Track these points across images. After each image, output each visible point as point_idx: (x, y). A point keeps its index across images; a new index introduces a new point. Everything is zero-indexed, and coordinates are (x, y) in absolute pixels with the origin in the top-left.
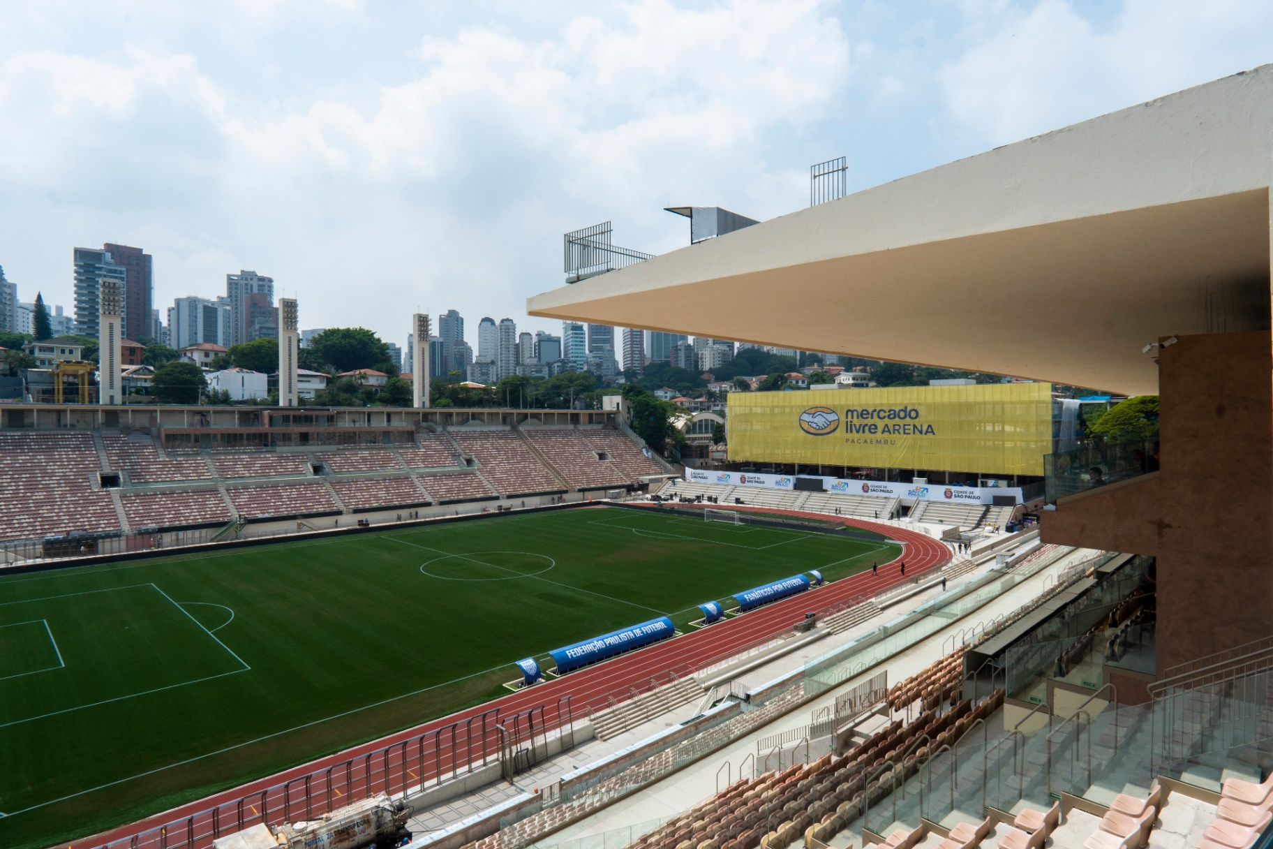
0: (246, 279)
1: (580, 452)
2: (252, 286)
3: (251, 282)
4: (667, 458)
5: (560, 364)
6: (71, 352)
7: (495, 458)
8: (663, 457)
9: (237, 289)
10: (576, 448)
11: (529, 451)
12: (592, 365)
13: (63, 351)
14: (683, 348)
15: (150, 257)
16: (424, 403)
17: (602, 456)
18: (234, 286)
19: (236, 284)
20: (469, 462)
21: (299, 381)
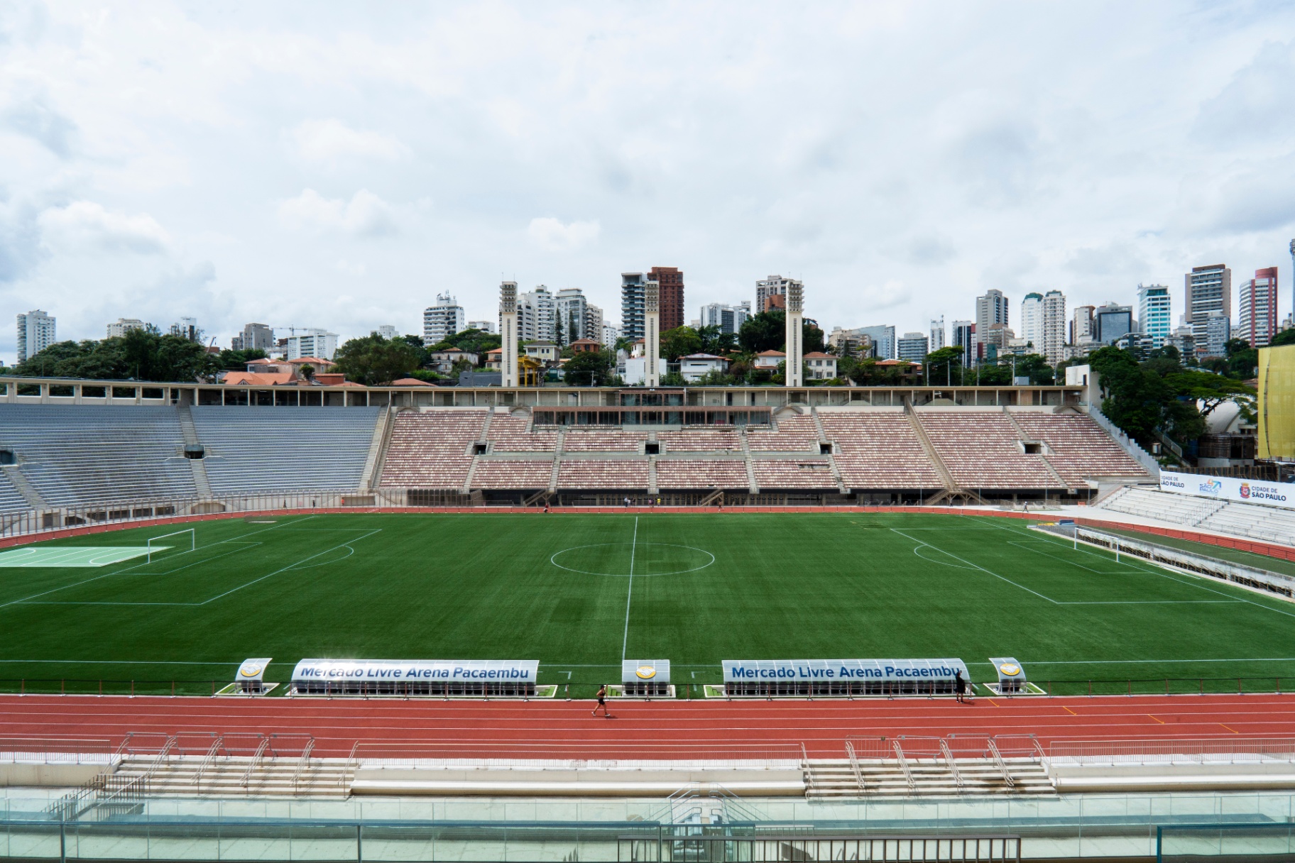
0: (772, 284)
1: (997, 442)
2: (776, 289)
3: (775, 286)
4: (1156, 455)
5: (1127, 341)
6: (548, 351)
7: (862, 444)
8: (1151, 453)
9: (764, 293)
10: (994, 437)
11: (918, 437)
12: (1177, 339)
13: (543, 351)
15: (681, 273)
16: (795, 381)
17: (1031, 449)
18: (762, 292)
19: (764, 289)
20: (826, 448)
21: (692, 365)
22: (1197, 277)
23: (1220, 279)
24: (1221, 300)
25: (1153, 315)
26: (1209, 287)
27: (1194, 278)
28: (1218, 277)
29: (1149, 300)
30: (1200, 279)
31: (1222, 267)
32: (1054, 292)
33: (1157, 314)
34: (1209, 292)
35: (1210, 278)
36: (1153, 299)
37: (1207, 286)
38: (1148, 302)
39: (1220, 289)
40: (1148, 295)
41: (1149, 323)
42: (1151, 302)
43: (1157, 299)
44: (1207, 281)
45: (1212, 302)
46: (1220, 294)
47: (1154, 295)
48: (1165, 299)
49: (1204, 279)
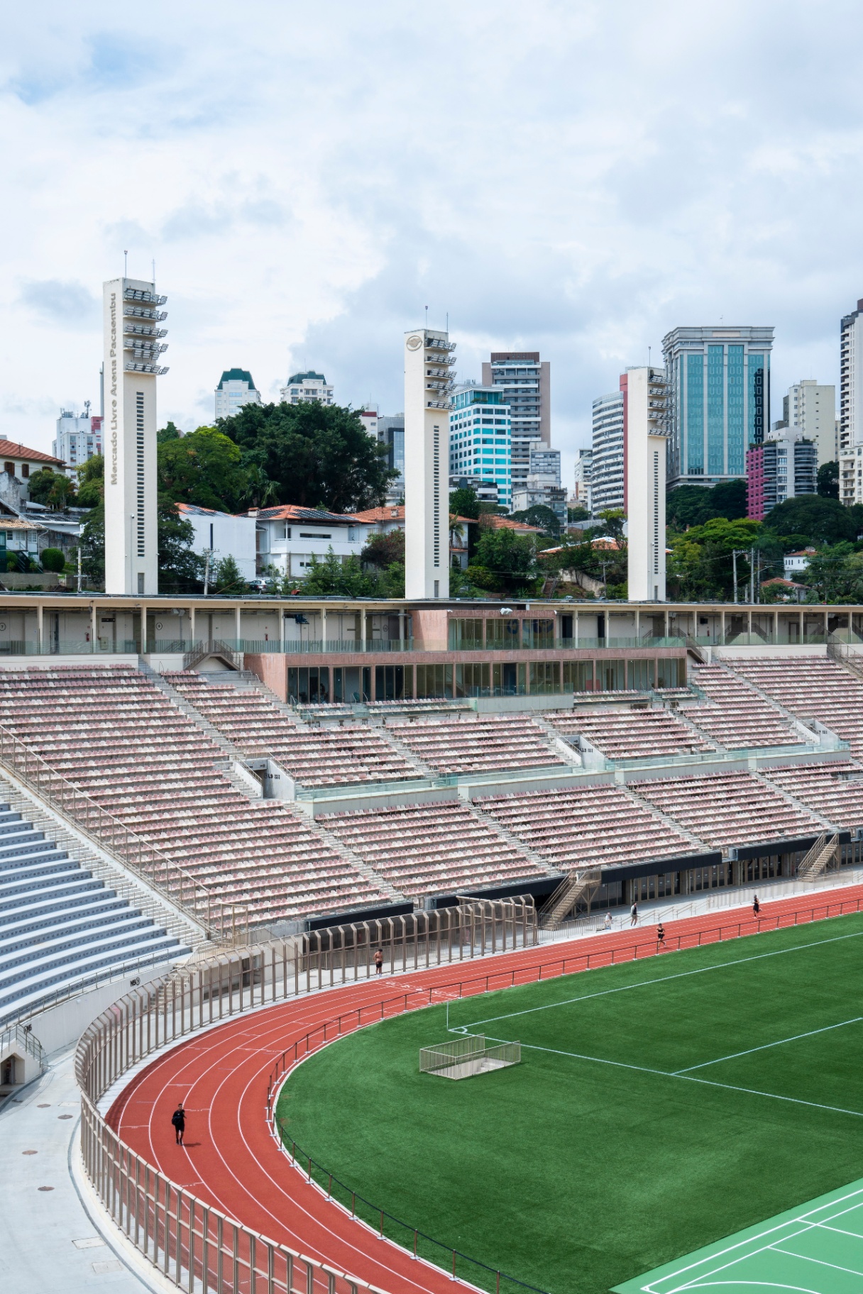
12: (540, 493)
14: (790, 448)
21: (303, 535)
22: (501, 372)
23: (537, 381)
24: (539, 419)
25: (485, 441)
26: (520, 394)
27: (495, 372)
28: (532, 375)
29: (478, 411)
30: (506, 376)
31: (534, 357)
32: (312, 375)
33: (490, 441)
34: (520, 403)
35: (520, 375)
36: (485, 411)
37: (516, 390)
38: (476, 416)
39: (537, 398)
40: (475, 401)
41: (477, 456)
42: (482, 416)
43: (490, 411)
44: (516, 381)
45: (525, 423)
46: (537, 407)
47: (485, 402)
48: (503, 412)
49: (512, 376)
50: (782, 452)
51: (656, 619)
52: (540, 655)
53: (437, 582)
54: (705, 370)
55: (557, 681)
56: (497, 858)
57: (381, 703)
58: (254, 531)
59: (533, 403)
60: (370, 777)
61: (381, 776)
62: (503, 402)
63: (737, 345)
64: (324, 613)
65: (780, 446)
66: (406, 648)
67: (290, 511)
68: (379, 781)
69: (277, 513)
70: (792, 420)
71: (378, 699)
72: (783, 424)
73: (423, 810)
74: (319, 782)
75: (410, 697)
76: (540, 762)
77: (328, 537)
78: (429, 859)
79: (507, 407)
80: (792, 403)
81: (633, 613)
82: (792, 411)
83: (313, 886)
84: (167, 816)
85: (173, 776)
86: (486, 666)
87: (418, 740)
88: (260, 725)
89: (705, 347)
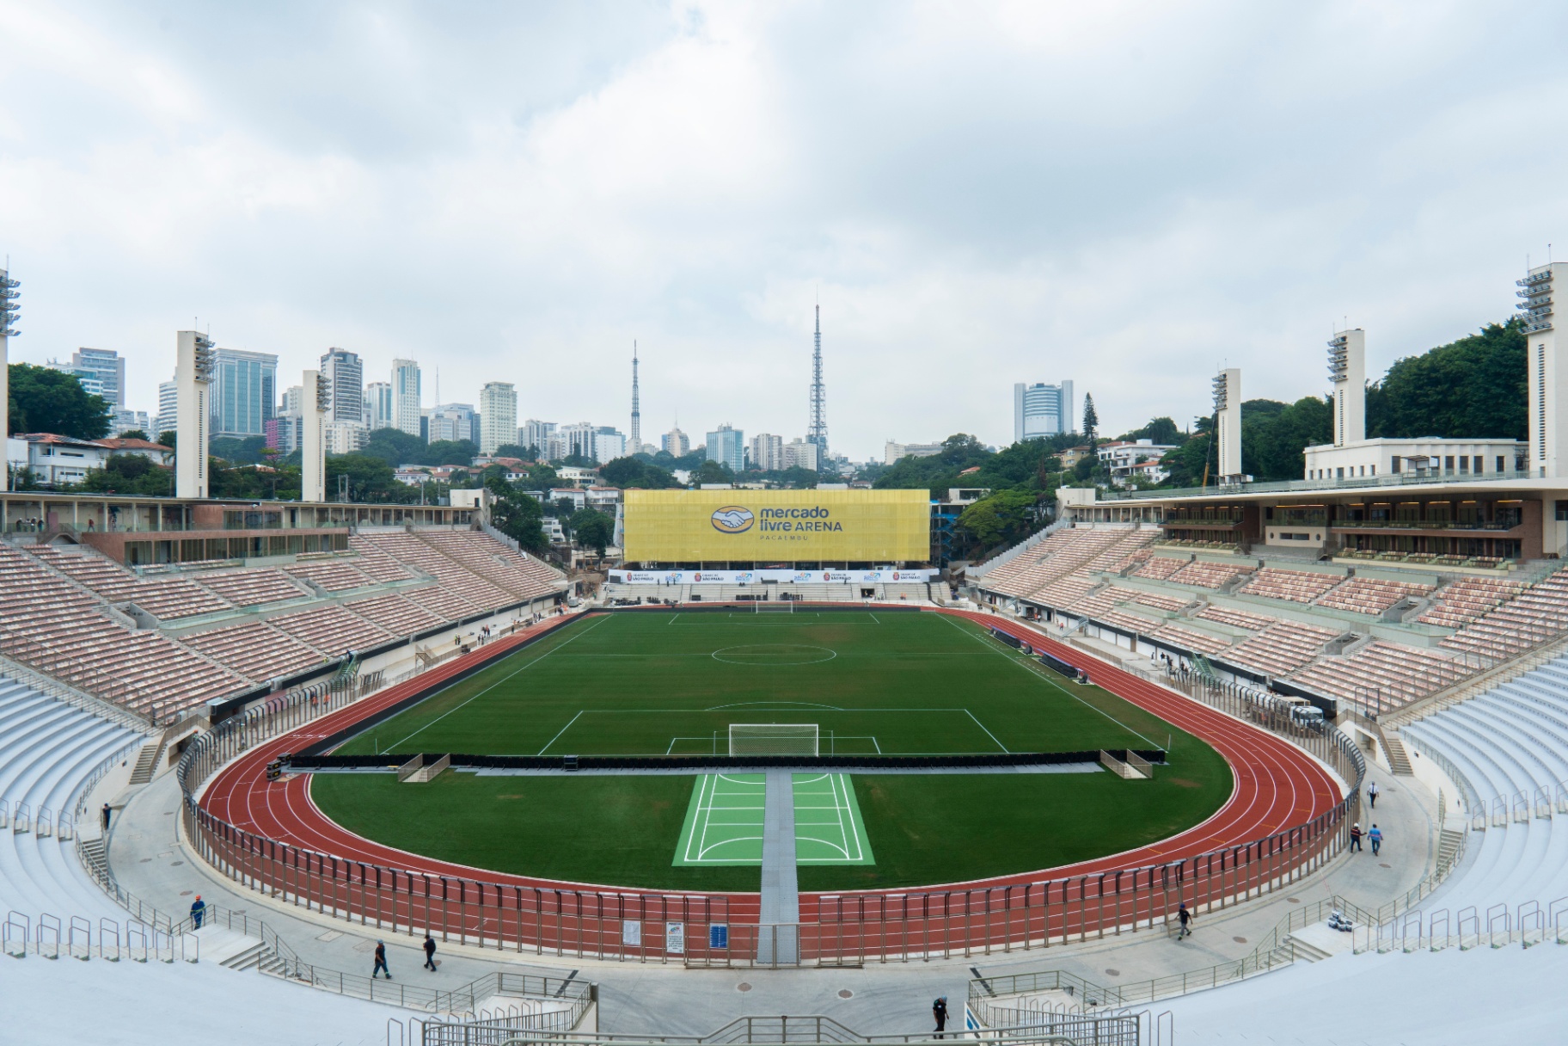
11: (445, 557)
21: (62, 454)
22: (88, 360)
26: (102, 374)
27: (83, 359)
28: (112, 364)
30: (91, 363)
35: (102, 363)
37: (100, 372)
39: (115, 379)
44: (99, 367)
45: (106, 392)
48: (97, 385)
49: (96, 363)
50: (290, 423)
51: (322, 512)
52: (274, 532)
53: (200, 488)
54: (236, 374)
55: (284, 547)
56: (298, 653)
57: (185, 563)
58: (27, 449)
59: (111, 381)
60: (199, 611)
61: (206, 609)
62: (97, 378)
63: (256, 364)
64: (135, 506)
65: (288, 419)
66: (187, 528)
67: (51, 438)
68: (204, 613)
69: (42, 438)
70: (289, 406)
71: (183, 560)
72: (284, 408)
73: (242, 628)
74: (169, 616)
75: (202, 559)
76: (292, 595)
77: (81, 456)
78: (260, 658)
79: (100, 382)
80: (289, 398)
81: (312, 509)
82: (289, 402)
83: (200, 683)
84: (76, 646)
85: (65, 619)
86: (246, 539)
87: (218, 585)
88: (112, 580)
89: (236, 361)
